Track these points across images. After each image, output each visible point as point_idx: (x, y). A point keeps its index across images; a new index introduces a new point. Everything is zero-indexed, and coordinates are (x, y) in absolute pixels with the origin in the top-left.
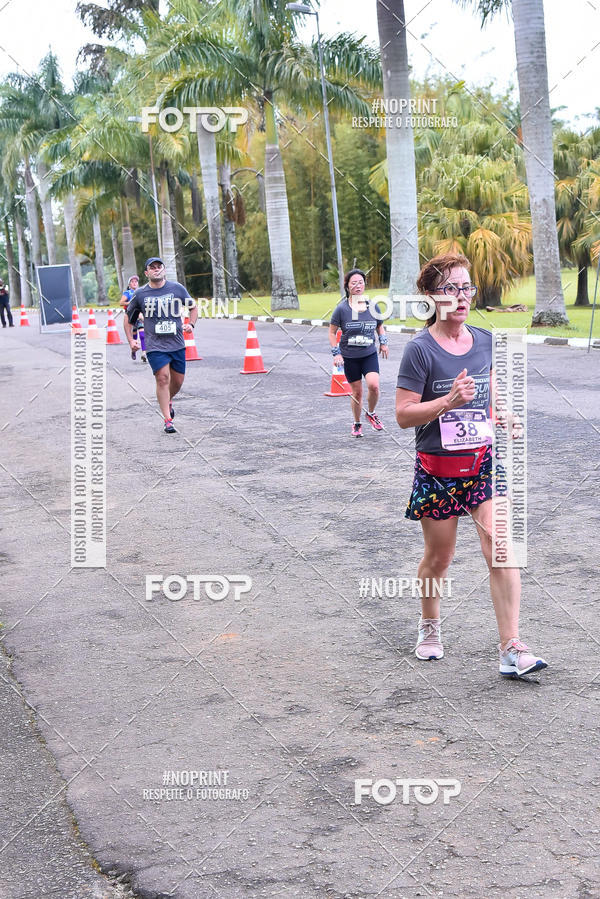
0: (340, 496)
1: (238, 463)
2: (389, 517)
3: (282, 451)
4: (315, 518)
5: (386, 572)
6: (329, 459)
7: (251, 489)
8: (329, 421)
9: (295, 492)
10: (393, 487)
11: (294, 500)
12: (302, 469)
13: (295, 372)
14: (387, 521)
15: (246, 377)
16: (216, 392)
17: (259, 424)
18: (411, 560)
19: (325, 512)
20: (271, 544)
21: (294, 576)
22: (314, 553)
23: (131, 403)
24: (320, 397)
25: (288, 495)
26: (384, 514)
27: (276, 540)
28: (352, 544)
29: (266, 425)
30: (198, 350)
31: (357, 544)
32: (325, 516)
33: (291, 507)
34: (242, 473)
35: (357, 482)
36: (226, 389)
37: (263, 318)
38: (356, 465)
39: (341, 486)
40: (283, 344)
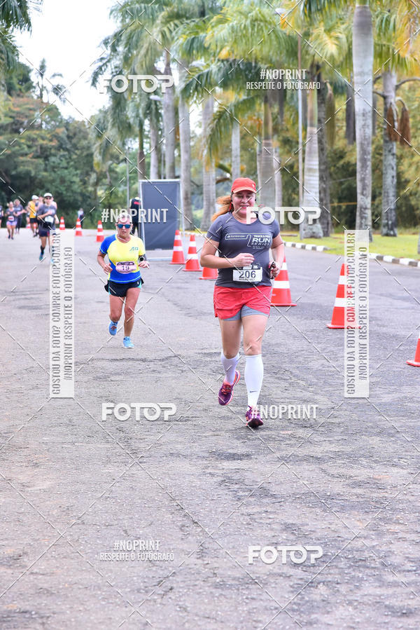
0: (325, 502)
1: (237, 443)
2: (365, 538)
3: (301, 432)
4: (272, 529)
5: (305, 618)
6: (348, 449)
7: (226, 481)
8: (387, 398)
9: (274, 489)
10: (400, 497)
11: (266, 500)
12: (308, 459)
13: (392, 331)
14: (359, 544)
15: (330, 332)
16: (280, 350)
17: (299, 395)
18: (350, 603)
19: (291, 521)
20: (193, 560)
21: (185, 610)
22: (234, 579)
23: (170, 354)
24: (400, 366)
25: (264, 492)
26: (362, 532)
27: (202, 553)
28: (292, 571)
29: (308, 395)
30: (292, 294)
31: (299, 572)
32: (287, 527)
33: (255, 510)
34: (233, 457)
35: (359, 484)
36: (295, 345)
37: (405, 261)
38: (376, 462)
39: (337, 487)
40: (406, 294)
